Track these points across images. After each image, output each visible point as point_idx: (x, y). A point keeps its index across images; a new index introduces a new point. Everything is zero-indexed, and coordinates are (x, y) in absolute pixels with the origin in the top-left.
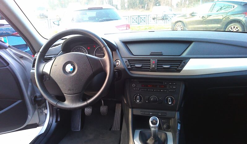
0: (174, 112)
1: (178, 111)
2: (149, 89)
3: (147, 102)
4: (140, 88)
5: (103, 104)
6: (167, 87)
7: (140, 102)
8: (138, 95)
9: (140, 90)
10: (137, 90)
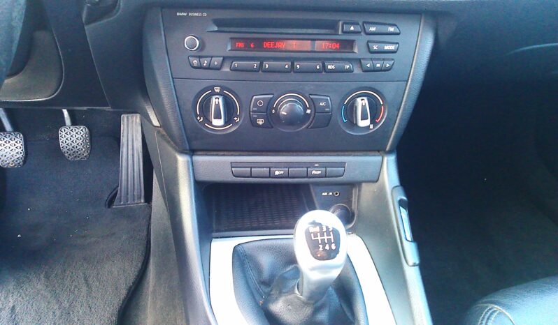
0: (374, 159)
1: (390, 152)
2: (268, 59)
3: (260, 122)
4: (225, 58)
5: (68, 121)
6: (356, 50)
7: (226, 123)
8: (214, 94)
9: (226, 69)
10: (208, 68)
